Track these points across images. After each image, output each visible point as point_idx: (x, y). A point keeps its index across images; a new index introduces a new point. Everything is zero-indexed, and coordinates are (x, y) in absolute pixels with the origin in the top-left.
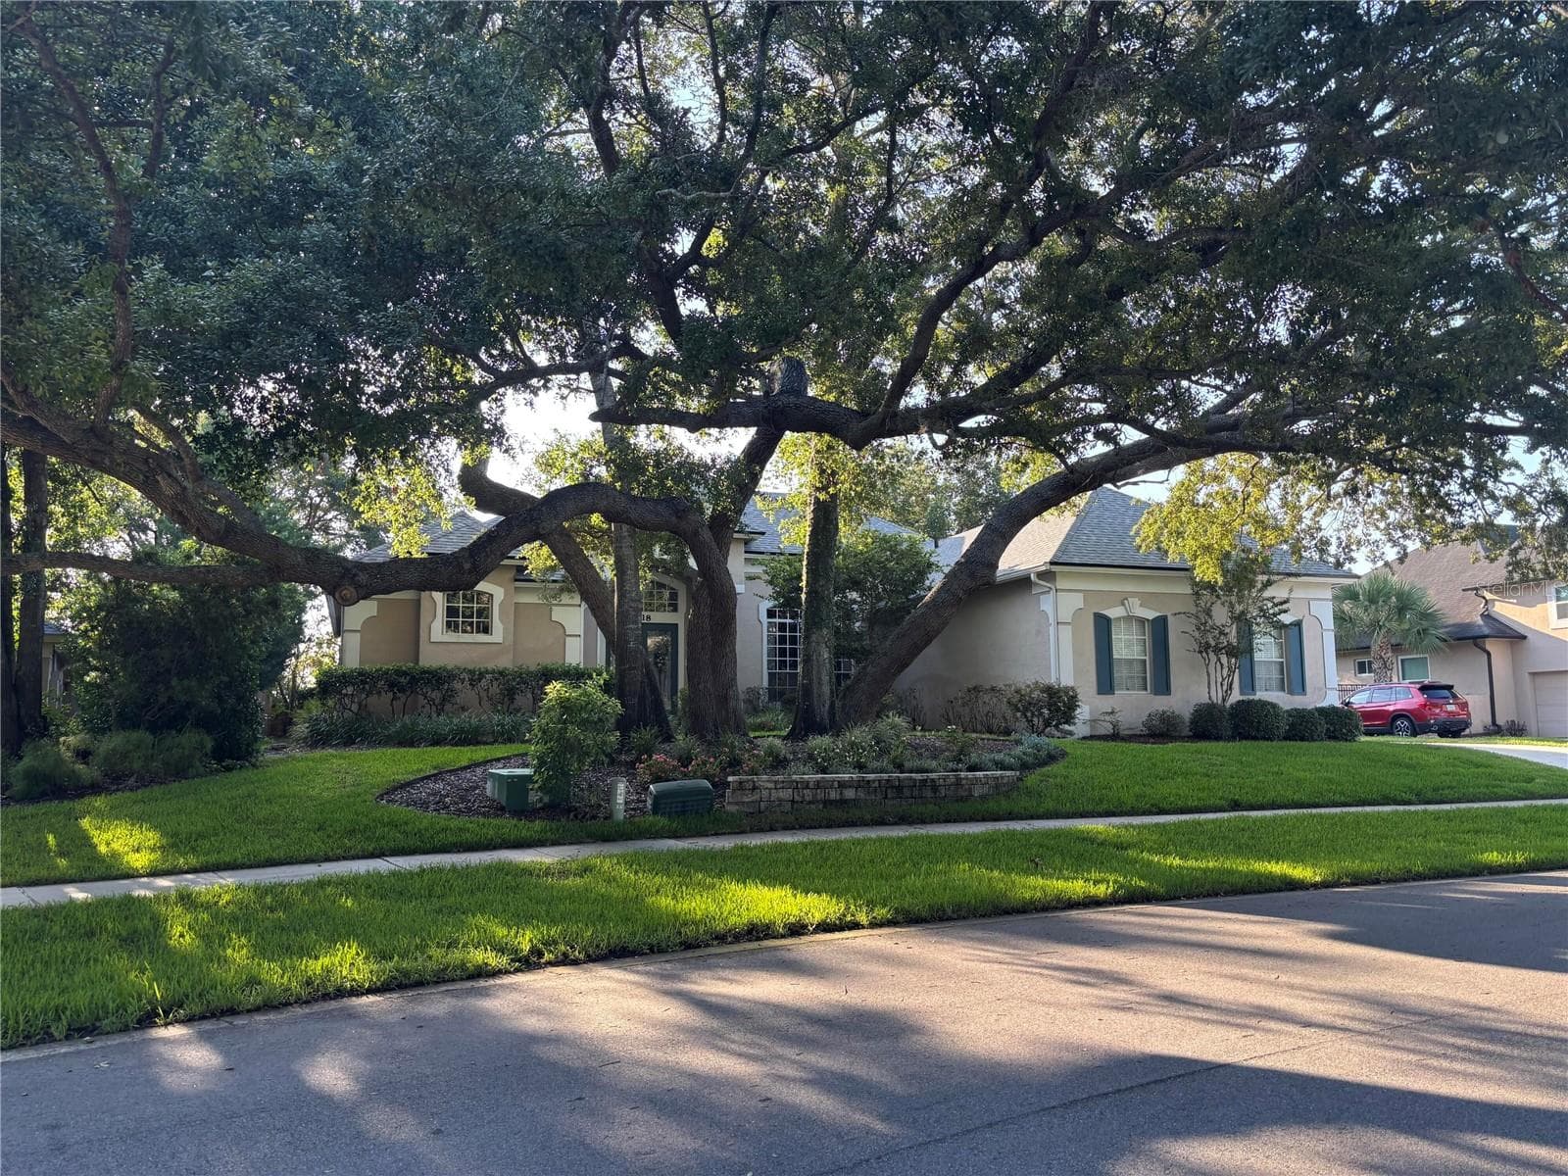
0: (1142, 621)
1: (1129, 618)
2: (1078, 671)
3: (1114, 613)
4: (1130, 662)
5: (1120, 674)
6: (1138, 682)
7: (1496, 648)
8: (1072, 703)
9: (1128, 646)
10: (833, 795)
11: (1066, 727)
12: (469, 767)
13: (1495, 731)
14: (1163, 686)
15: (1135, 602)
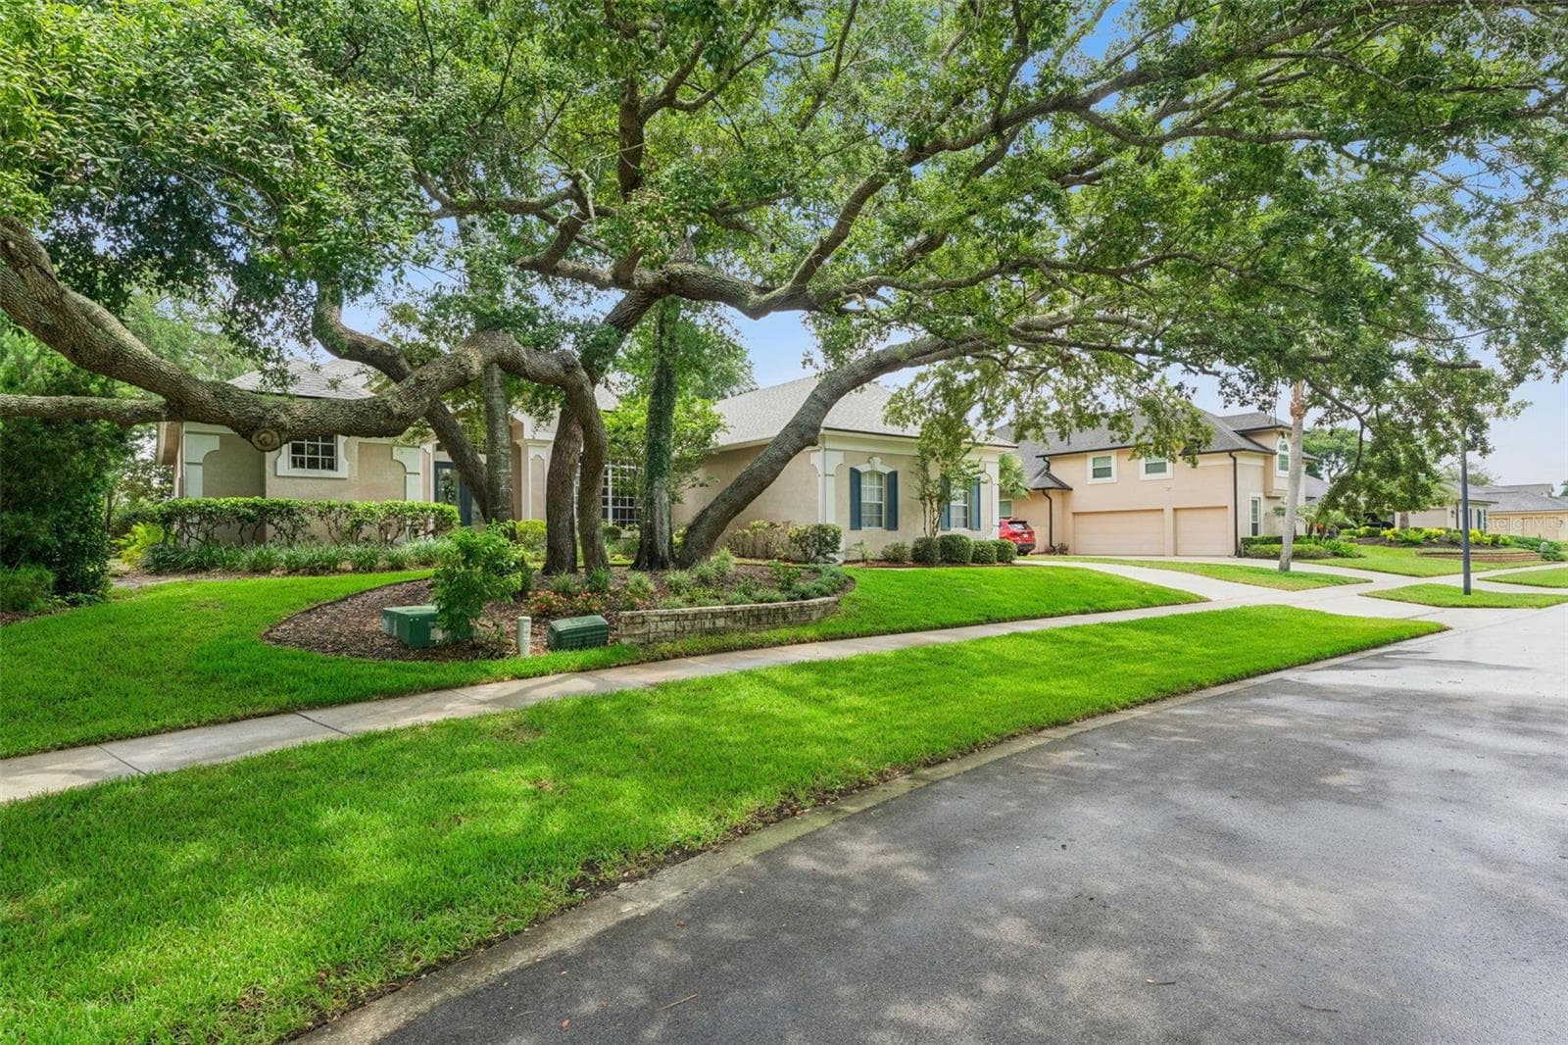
0: (880, 475)
1: (872, 473)
2: (838, 514)
3: (864, 468)
4: (871, 505)
5: (866, 514)
6: (876, 521)
7: (1055, 496)
8: (836, 539)
9: (871, 493)
10: (708, 625)
11: (831, 555)
12: (345, 599)
13: (1051, 551)
14: (893, 524)
15: (877, 460)
